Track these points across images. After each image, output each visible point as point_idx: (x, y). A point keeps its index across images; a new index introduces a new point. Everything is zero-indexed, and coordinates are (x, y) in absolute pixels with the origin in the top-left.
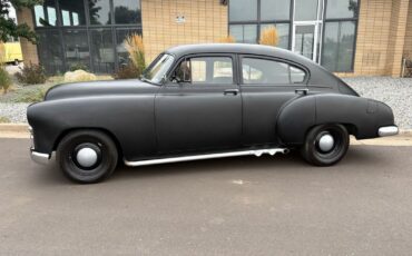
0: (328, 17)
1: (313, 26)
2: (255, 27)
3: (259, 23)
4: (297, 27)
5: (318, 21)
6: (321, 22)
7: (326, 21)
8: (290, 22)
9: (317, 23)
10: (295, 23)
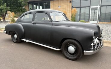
0: (102, 5)
1: (97, 8)
2: (79, 9)
3: (80, 7)
4: (92, 8)
5: (99, 6)
6: (100, 6)
7: (101, 6)
8: (90, 7)
9: (98, 7)
10: (91, 7)
